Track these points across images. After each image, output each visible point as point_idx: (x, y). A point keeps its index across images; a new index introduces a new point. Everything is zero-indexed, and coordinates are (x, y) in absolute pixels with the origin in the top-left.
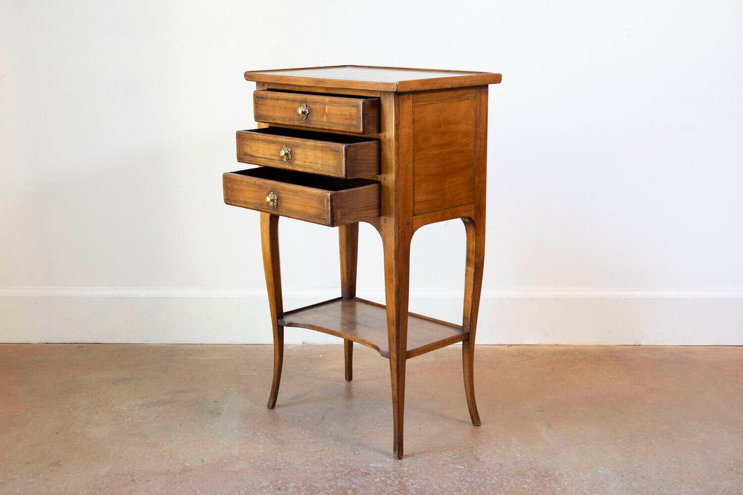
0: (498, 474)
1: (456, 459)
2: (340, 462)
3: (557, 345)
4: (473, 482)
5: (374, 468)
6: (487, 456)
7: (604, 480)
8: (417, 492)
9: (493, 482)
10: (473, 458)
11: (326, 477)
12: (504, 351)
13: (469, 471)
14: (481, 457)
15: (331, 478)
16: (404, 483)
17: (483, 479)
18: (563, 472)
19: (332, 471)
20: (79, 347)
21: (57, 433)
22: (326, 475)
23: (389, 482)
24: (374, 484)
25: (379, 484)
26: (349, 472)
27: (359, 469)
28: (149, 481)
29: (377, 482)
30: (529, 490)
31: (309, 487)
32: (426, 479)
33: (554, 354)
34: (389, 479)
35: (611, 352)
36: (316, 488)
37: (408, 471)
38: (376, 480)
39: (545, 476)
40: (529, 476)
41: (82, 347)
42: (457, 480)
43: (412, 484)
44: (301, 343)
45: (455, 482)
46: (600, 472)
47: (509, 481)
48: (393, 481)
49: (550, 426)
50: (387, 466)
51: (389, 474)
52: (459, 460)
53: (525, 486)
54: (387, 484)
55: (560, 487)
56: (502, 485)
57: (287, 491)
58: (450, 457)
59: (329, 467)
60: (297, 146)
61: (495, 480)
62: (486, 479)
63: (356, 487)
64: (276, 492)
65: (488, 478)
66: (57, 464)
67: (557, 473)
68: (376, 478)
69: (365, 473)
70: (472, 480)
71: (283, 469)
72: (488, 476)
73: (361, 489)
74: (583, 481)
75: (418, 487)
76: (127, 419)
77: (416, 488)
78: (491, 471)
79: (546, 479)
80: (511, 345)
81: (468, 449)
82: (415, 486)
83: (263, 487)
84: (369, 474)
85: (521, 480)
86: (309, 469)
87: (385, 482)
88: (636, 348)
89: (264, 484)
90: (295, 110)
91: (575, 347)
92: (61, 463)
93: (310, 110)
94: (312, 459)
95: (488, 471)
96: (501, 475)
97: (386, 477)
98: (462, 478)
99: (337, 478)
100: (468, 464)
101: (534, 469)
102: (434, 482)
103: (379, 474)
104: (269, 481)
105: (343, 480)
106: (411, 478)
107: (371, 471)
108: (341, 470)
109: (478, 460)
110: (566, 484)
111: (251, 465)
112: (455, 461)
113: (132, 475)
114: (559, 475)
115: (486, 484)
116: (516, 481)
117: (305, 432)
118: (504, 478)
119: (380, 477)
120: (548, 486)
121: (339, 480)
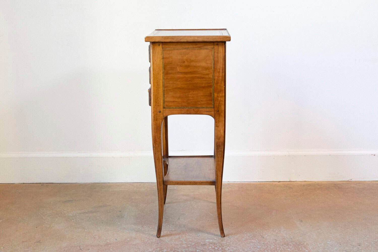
0: (274, 244)
1: (252, 237)
2: (190, 240)
3: (305, 181)
4: (261, 248)
5: (208, 242)
6: (268, 236)
7: (330, 246)
9: (272, 248)
10: (261, 237)
12: (276, 185)
13: (259, 243)
14: (265, 236)
15: (185, 247)
16: (224, 249)
17: (266, 247)
18: (309, 243)
19: (186, 244)
20: (42, 185)
21: (37, 227)
22: (183, 246)
23: (216, 248)
24: (208, 250)
25: (211, 249)
26: (195, 244)
27: (200, 243)
28: (89, 249)
29: (210, 249)
32: (236, 247)
33: (304, 186)
34: (216, 247)
35: (335, 184)
37: (226, 243)
38: (209, 248)
39: (299, 245)
40: (290, 245)
41: (43, 185)
42: (253, 247)
43: (229, 249)
45: (251, 248)
46: (328, 242)
47: (280, 248)
48: (219, 248)
49: (301, 221)
50: (215, 241)
51: (216, 245)
52: (253, 238)
53: (289, 250)
54: (215, 249)
55: (307, 250)
56: (276, 249)
58: (249, 236)
59: (184, 242)
61: (273, 247)
62: (268, 247)
63: (199, 251)
65: (269, 246)
66: (39, 242)
67: (306, 243)
68: (209, 247)
69: (203, 244)
70: (261, 247)
71: (159, 243)
72: (269, 245)
74: (319, 247)
75: (232, 251)
76: (73, 220)
78: (271, 243)
79: (300, 246)
80: (280, 182)
81: (258, 233)
84: (205, 245)
85: (286, 247)
86: (173, 243)
87: (214, 248)
88: (349, 182)
91: (316, 182)
92: (41, 241)
94: (175, 238)
95: (269, 243)
96: (276, 244)
97: (214, 246)
98: (255, 246)
99: (188, 247)
100: (258, 240)
101: (293, 242)
102: (240, 248)
103: (211, 245)
104: (153, 249)
105: (192, 248)
106: (228, 246)
107: (206, 243)
108: (191, 243)
109: (263, 238)
110: (310, 248)
111: (142, 241)
112: (251, 238)
113: (80, 247)
114: (306, 244)
115: (268, 249)
116: (284, 248)
117: (170, 226)
118: (277, 246)
119: (212, 247)
120: (300, 249)
121: (190, 248)
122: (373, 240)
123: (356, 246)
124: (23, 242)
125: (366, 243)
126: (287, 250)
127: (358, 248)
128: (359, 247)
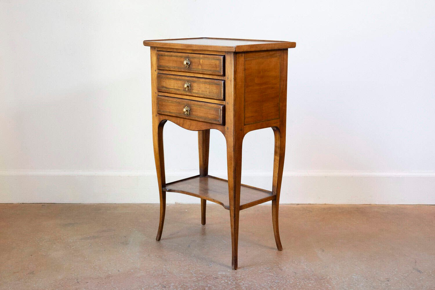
0: (294, 278)
1: (269, 269)
2: (200, 272)
3: (325, 204)
4: (279, 283)
5: (221, 275)
6: (287, 268)
7: (356, 282)
8: (247, 289)
10: (279, 269)
11: (193, 280)
12: (294, 208)
13: (277, 276)
14: (283, 268)
15: (195, 281)
16: (239, 283)
17: (285, 281)
18: (332, 277)
19: (196, 277)
21: (31, 255)
23: (229, 283)
24: (221, 284)
25: (224, 284)
26: (206, 277)
27: (212, 275)
28: (88, 283)
29: (223, 283)
30: (312, 287)
31: (182, 286)
32: (251, 281)
33: (324, 209)
34: (230, 281)
35: (357, 208)
36: (187, 286)
37: (241, 276)
38: (222, 282)
39: (321, 279)
40: (312, 279)
42: (270, 282)
43: (244, 284)
44: (175, 203)
45: (269, 283)
46: (353, 277)
47: (300, 282)
48: (232, 282)
49: (323, 251)
50: (228, 274)
51: (229, 278)
52: (270, 270)
53: (310, 285)
55: (331, 285)
56: (296, 284)
57: (170, 288)
58: (265, 268)
59: (194, 274)
60: (194, 82)
61: (292, 282)
62: (287, 281)
63: (210, 285)
64: (163, 288)
65: (288, 280)
66: (32, 273)
67: (329, 277)
68: (222, 281)
69: (215, 277)
70: (279, 281)
71: (166, 275)
72: (288, 279)
73: (213, 287)
74: (344, 282)
75: (247, 286)
76: (73, 247)
77: (246, 286)
78: (290, 277)
79: (322, 281)
80: (298, 204)
81: (275, 264)
82: (245, 285)
83: (156, 286)
84: (218, 278)
85: (307, 282)
86: (182, 275)
87: (227, 283)
88: (370, 206)
89: (156, 284)
90: (182, 63)
91: (336, 205)
92: (34, 273)
93: (191, 62)
94: (183, 270)
95: (288, 276)
96: (295, 278)
97: (228, 280)
98: (273, 281)
99: (199, 281)
100: (276, 273)
101: (314, 275)
102: (256, 283)
103: (224, 278)
104: (159, 282)
105: (203, 282)
106: (242, 280)
107: (219, 276)
108: (201, 276)
109: (282, 270)
110: (334, 284)
111: (148, 273)
112: (268, 271)
113: (77, 279)
114: (329, 279)
115: (287, 284)
116: (305, 282)
117: (179, 254)
118: (297, 280)
119: (224, 280)
120: (323, 285)
121: (200, 282)
122: (402, 274)
123: (384, 282)
124: (14, 273)
125: (396, 278)
126: (308, 285)
127: (387, 284)
128: (388, 282)
